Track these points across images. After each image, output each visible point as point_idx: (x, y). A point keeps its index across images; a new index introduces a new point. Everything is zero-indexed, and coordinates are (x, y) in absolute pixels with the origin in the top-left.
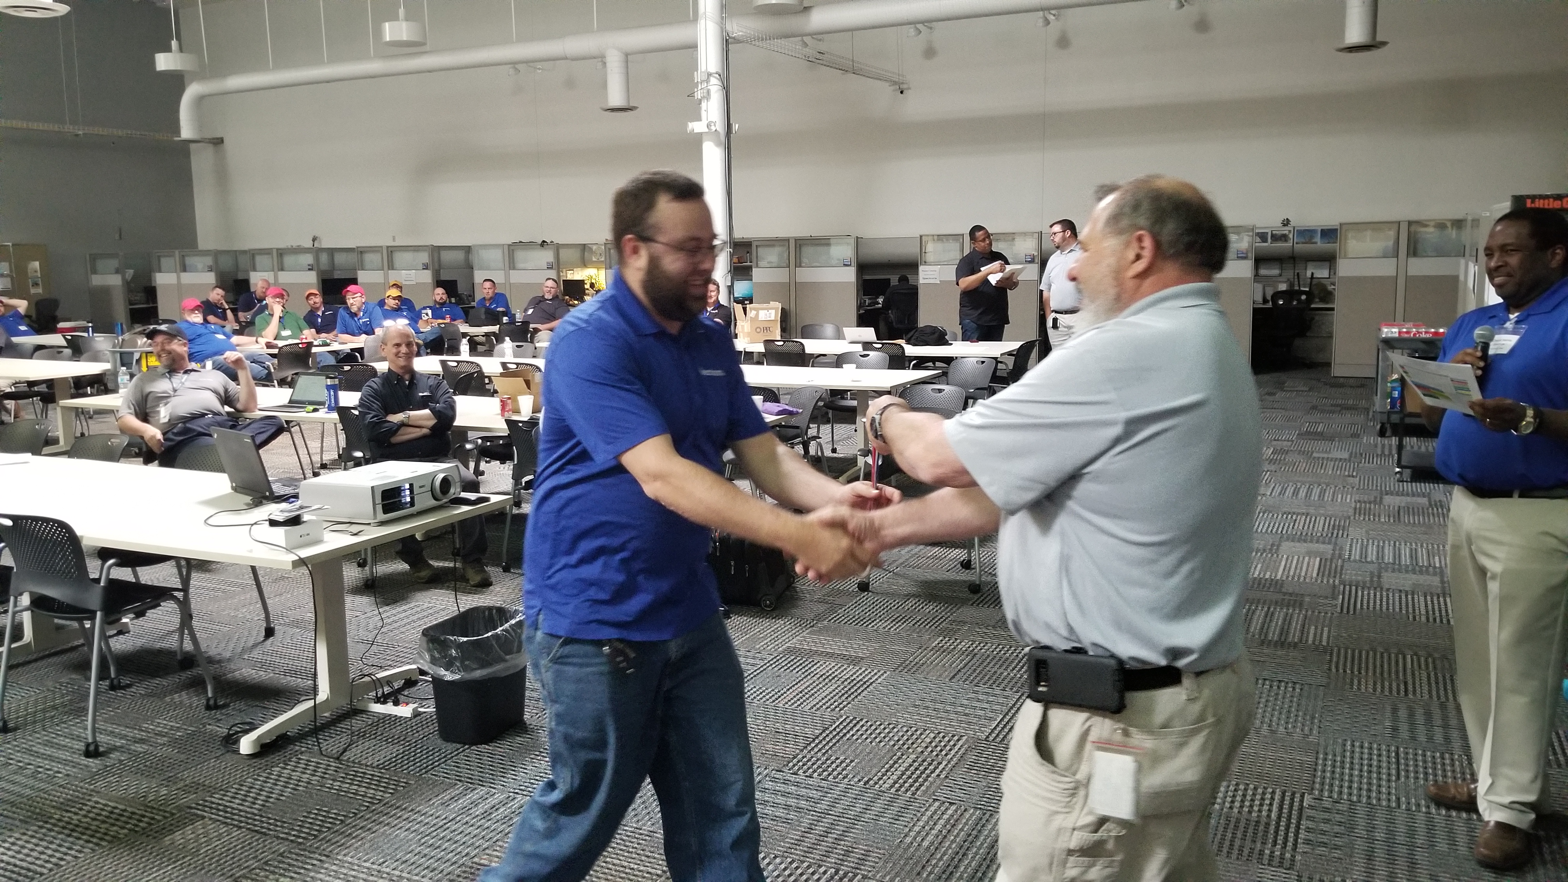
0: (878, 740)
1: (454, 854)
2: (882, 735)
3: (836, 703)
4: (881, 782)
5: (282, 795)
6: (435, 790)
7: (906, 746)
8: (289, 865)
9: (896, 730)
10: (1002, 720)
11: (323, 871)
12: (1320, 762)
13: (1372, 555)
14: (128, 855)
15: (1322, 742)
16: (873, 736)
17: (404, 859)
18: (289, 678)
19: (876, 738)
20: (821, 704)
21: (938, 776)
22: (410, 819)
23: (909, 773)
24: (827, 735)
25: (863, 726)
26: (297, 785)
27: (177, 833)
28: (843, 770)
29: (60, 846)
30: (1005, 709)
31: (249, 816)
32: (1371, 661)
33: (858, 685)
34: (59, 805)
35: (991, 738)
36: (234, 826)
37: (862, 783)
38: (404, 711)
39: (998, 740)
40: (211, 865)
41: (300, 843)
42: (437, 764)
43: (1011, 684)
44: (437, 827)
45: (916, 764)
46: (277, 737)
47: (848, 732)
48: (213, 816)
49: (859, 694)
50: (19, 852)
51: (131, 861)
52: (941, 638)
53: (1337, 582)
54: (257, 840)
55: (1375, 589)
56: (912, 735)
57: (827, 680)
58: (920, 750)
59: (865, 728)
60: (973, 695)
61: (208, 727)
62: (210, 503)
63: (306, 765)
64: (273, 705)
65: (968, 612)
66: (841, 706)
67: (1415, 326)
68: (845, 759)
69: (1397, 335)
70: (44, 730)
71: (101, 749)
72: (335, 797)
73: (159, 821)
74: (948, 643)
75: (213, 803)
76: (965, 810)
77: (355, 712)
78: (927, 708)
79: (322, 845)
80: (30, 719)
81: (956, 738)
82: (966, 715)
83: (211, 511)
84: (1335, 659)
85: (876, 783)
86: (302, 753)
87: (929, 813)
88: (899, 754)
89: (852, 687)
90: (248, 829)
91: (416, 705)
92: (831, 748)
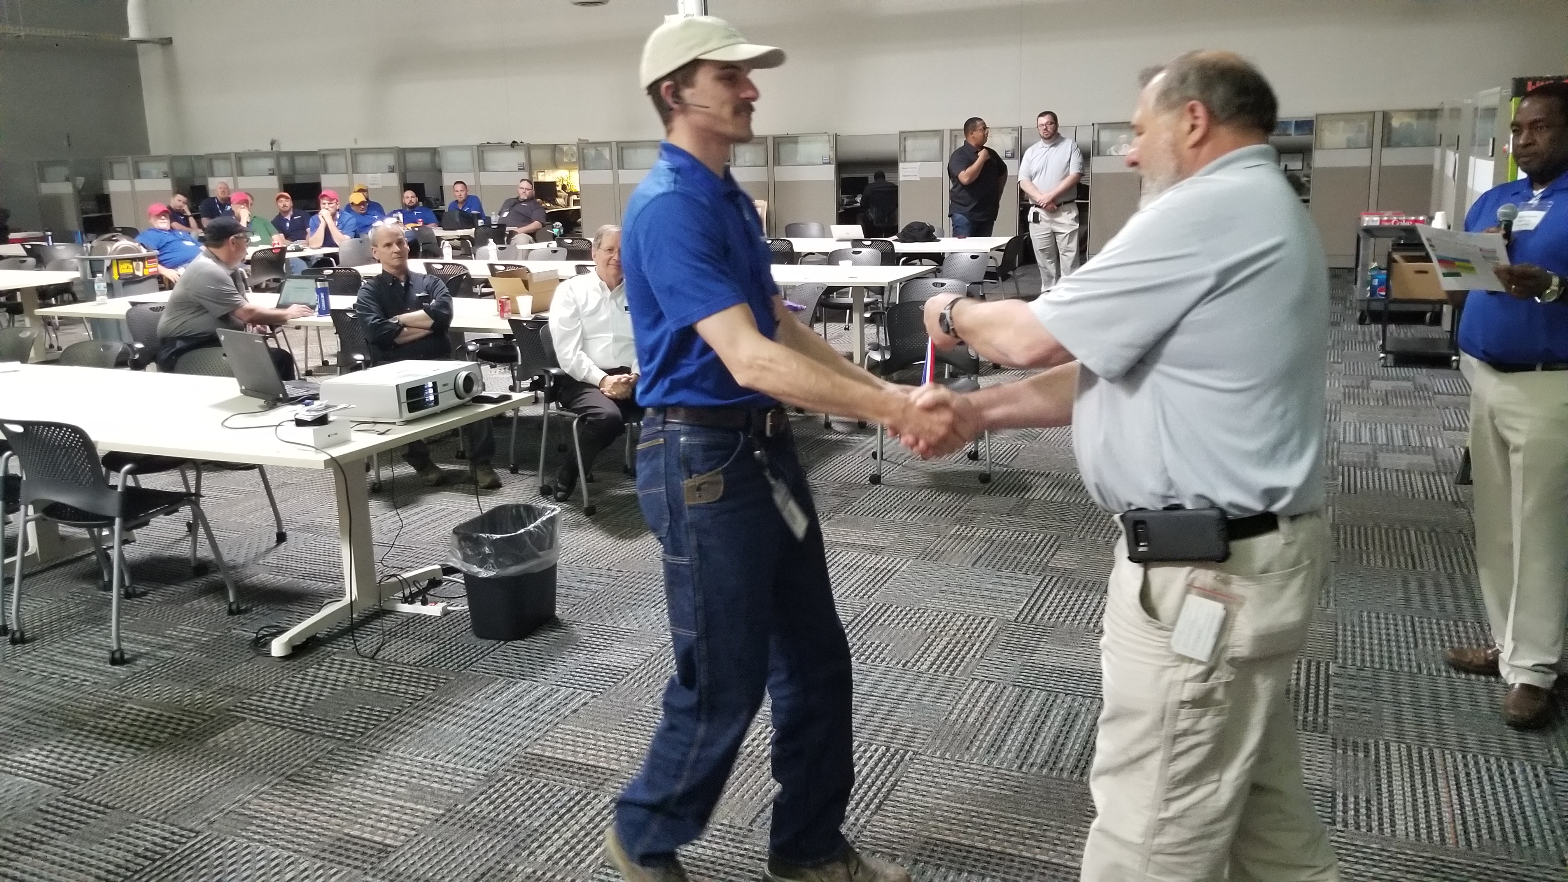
0: (910, 624)
1: (506, 745)
2: (914, 620)
3: (864, 591)
4: (919, 664)
5: (321, 695)
6: (477, 684)
7: (938, 630)
8: (342, 762)
9: (926, 614)
10: (1027, 603)
11: (376, 766)
12: (1340, 632)
13: (1366, 437)
14: (172, 758)
15: (1340, 615)
16: (905, 620)
17: (457, 752)
18: (309, 582)
19: (908, 622)
20: (849, 592)
21: (974, 656)
22: (457, 714)
23: (945, 654)
24: (860, 622)
25: (893, 612)
26: (335, 685)
27: (219, 735)
28: (880, 653)
29: (100, 751)
30: (1030, 592)
31: (291, 716)
32: (1377, 536)
33: (883, 573)
34: (91, 712)
35: (1020, 620)
36: (278, 726)
37: (900, 665)
38: (434, 610)
39: (1027, 621)
40: (260, 764)
41: (348, 741)
42: (474, 659)
43: (1033, 568)
44: (484, 720)
45: (950, 646)
46: (307, 639)
47: (880, 617)
48: (254, 718)
49: (885, 582)
50: (59, 759)
51: (176, 764)
52: (957, 527)
53: (1335, 463)
54: (303, 739)
55: (1372, 469)
56: (943, 619)
57: (852, 570)
58: (952, 632)
59: (895, 614)
60: (997, 580)
61: (234, 631)
62: (222, 406)
63: (341, 665)
64: (296, 608)
65: (981, 501)
66: (869, 593)
67: (1395, 214)
68: (881, 643)
69: (1378, 223)
70: (63, 639)
71: (126, 656)
72: (376, 695)
73: (199, 724)
74: (966, 531)
75: (252, 705)
76: (1005, 688)
77: (381, 613)
78: (953, 593)
79: (370, 741)
80: (46, 629)
81: (986, 620)
82: (992, 598)
83: (227, 414)
84: (1342, 537)
85: (914, 665)
86: (334, 654)
87: (970, 692)
88: (932, 637)
89: (878, 575)
90: (292, 729)
91: (444, 604)
92: (865, 633)
